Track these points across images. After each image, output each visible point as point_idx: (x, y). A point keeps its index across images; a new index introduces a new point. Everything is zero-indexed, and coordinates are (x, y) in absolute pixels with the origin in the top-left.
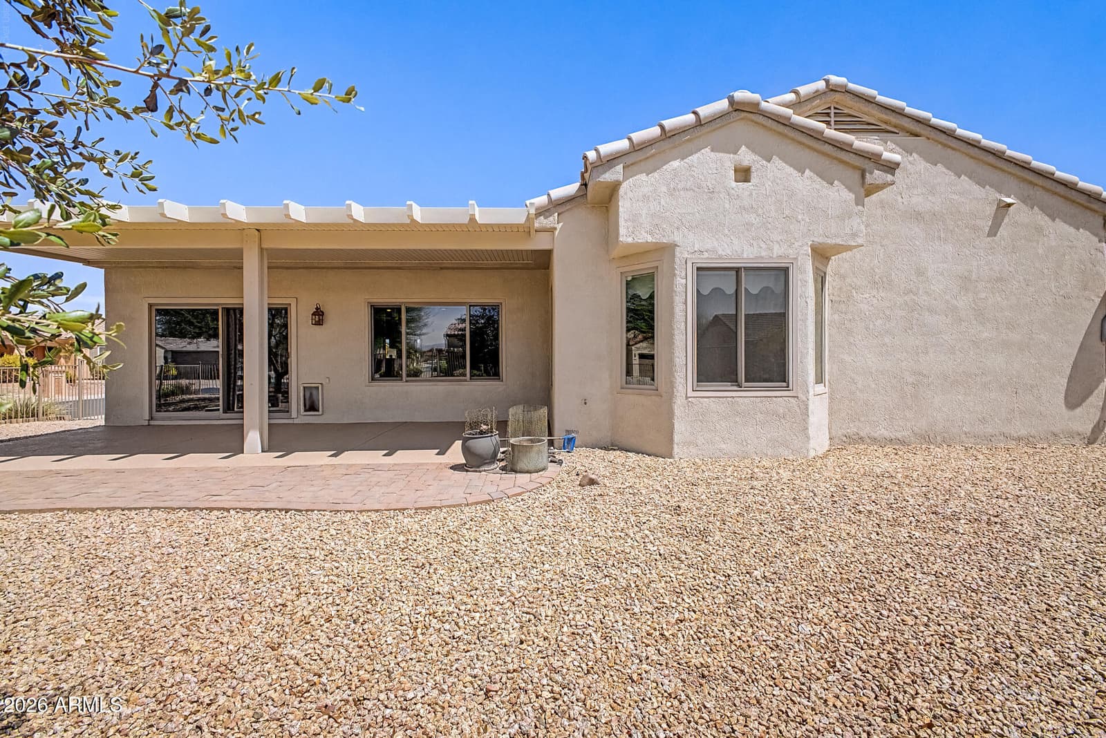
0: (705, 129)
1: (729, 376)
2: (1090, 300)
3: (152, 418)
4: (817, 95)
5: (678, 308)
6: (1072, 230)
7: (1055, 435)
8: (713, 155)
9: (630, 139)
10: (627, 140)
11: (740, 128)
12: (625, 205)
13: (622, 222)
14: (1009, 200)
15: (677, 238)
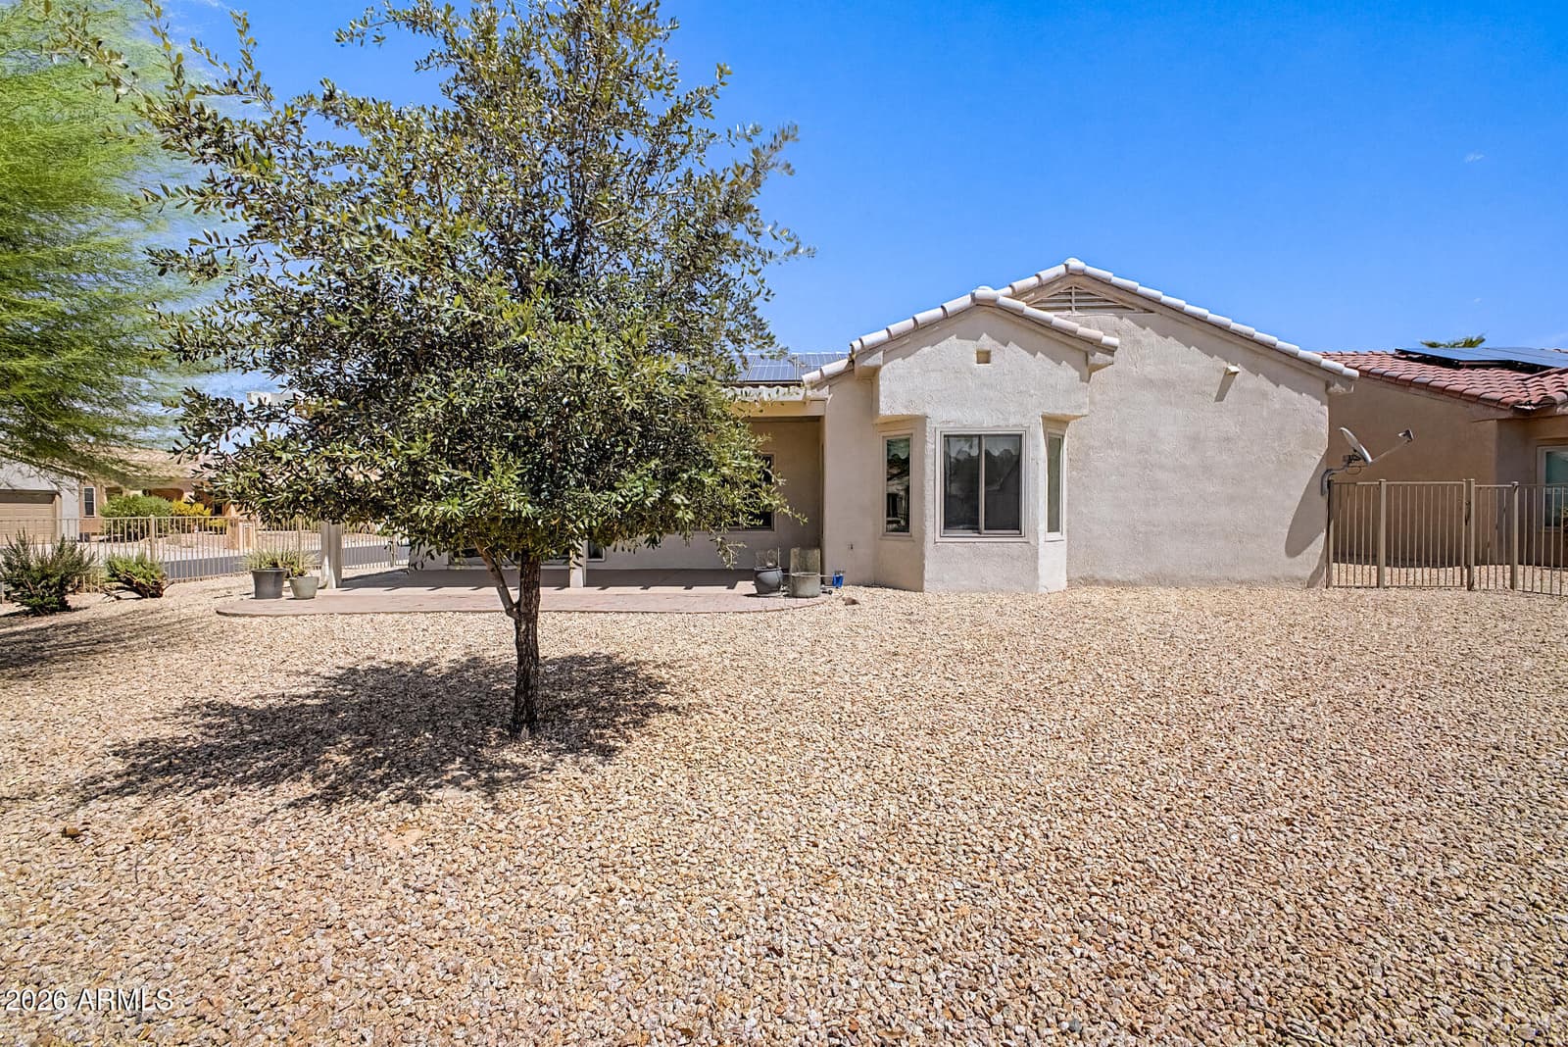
0: (952, 321)
1: (972, 525)
2: (1311, 457)
3: (450, 563)
4: (1058, 278)
5: (929, 468)
6: (1296, 395)
7: (1277, 579)
8: (958, 342)
9: (888, 330)
10: (885, 331)
11: (982, 317)
12: (885, 385)
13: (882, 399)
14: (1233, 369)
15: (928, 411)
